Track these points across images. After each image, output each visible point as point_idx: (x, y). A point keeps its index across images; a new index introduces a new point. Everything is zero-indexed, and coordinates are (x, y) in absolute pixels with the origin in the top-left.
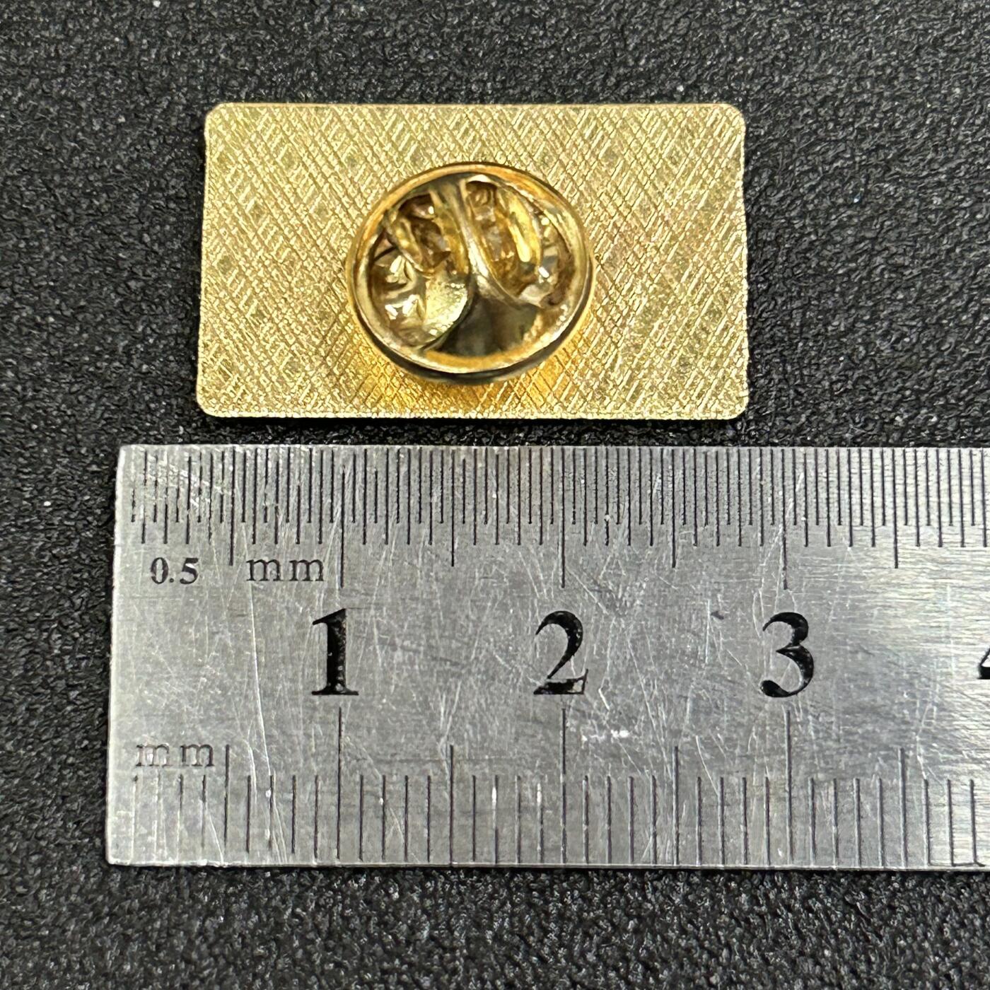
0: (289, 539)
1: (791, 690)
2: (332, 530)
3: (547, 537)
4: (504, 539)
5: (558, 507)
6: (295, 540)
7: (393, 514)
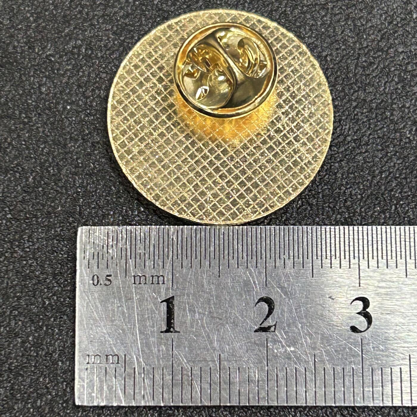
0: (150, 267)
1: (362, 330)
2: (168, 263)
3: (259, 265)
4: (241, 265)
5: (263, 252)
6: (152, 267)
7: (194, 255)
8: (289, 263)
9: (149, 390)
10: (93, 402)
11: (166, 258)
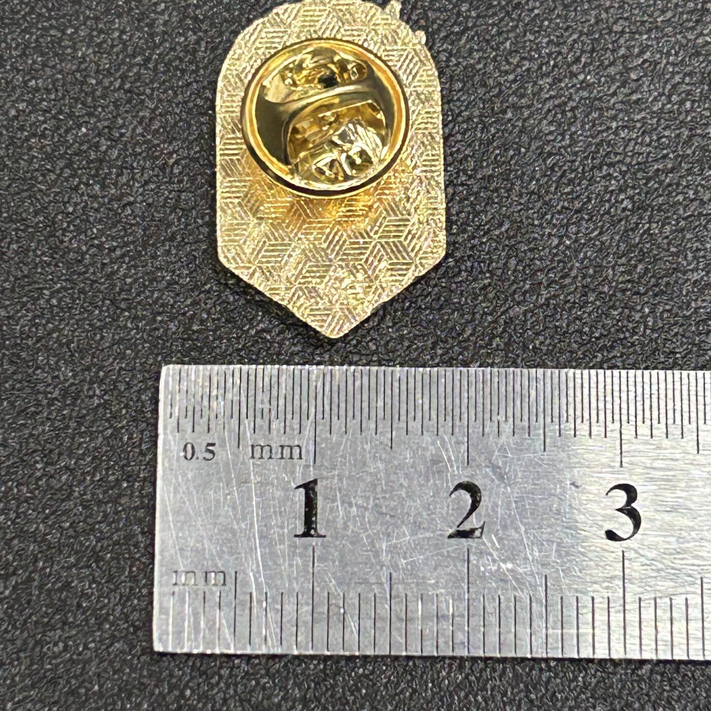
0: (278, 430)
1: (624, 537)
2: (308, 425)
3: (457, 430)
4: (427, 431)
5: (464, 410)
6: (282, 431)
7: (350, 414)
8: (507, 428)
9: (274, 628)
10: (182, 648)
11: (304, 417)
